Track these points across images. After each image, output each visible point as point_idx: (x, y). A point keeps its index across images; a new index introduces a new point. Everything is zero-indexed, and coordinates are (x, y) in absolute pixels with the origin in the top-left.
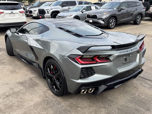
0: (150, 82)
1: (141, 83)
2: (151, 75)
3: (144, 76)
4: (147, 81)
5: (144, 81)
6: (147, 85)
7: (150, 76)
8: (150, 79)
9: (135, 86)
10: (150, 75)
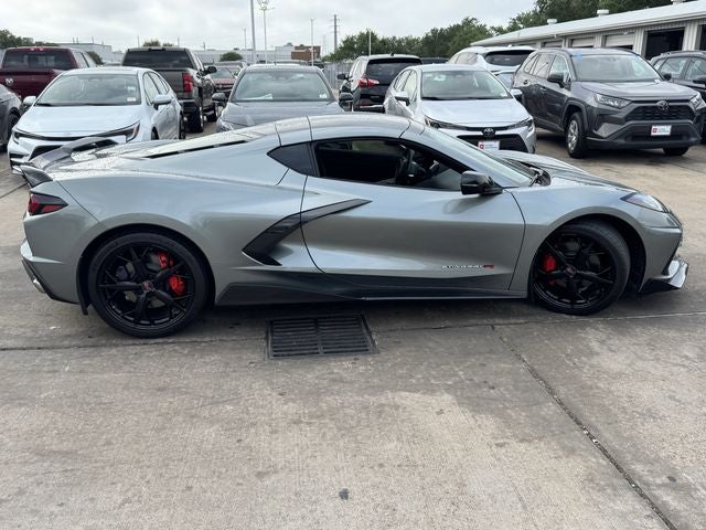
0: (10, 343)
1: (35, 331)
2: (13, 368)
3: (38, 356)
4: (20, 344)
5: (30, 339)
6: (14, 332)
7: (16, 362)
8: (12, 353)
9: (49, 318)
10: (18, 366)
